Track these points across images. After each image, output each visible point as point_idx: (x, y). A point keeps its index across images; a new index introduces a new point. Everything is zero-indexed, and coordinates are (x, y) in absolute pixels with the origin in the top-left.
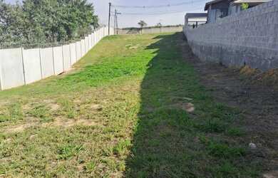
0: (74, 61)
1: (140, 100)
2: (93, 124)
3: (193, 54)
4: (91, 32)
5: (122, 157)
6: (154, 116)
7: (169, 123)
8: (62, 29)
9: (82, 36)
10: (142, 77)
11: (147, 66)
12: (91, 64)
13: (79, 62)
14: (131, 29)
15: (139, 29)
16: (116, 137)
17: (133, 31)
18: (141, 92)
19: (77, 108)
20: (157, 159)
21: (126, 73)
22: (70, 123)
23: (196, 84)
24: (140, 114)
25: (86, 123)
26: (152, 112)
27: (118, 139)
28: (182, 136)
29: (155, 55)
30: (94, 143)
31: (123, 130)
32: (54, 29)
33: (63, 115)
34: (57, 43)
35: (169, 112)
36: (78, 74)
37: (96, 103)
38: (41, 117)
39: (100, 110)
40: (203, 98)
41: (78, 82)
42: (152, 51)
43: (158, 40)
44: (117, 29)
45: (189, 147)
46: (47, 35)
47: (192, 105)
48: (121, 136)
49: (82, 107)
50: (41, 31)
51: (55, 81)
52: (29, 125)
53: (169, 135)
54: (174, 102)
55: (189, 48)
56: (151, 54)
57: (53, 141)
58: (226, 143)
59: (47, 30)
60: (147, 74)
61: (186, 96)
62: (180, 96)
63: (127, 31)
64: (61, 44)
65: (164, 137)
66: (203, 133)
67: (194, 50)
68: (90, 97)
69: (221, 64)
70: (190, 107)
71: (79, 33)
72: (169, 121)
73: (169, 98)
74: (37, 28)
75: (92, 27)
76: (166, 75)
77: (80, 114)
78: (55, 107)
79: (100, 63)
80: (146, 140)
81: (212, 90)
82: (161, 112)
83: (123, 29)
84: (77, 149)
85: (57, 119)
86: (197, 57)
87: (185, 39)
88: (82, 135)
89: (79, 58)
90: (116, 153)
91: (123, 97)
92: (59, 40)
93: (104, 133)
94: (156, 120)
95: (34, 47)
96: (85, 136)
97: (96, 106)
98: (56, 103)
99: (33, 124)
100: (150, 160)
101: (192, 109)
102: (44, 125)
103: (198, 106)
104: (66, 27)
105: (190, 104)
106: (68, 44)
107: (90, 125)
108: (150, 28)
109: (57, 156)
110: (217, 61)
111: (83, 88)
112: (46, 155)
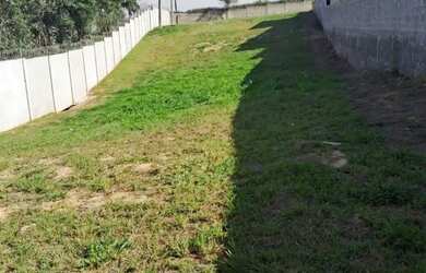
0: (93, 82)
1: (234, 150)
2: (143, 199)
3: (335, 57)
4: (124, 22)
5: (208, 258)
6: (266, 180)
7: (297, 191)
8: (66, 18)
9: (105, 30)
10: (233, 107)
11: (243, 84)
12: (129, 87)
13: (102, 83)
14: (205, 11)
15: (221, 11)
16: (193, 221)
17: (209, 15)
18: (233, 135)
19: (109, 172)
20: (279, 258)
21: (200, 100)
22: (98, 201)
23: (346, 114)
24: (235, 177)
25: (130, 199)
26: (259, 173)
27: (196, 225)
28: (327, 214)
29: (258, 61)
30: (148, 235)
31: (205, 207)
32: (49, 20)
33: (82, 186)
34: (56, 47)
35: (297, 171)
36: (102, 107)
37: (146, 161)
38: (38, 191)
39: (155, 172)
40: (365, 141)
41: (104, 123)
42: (251, 53)
43: (263, 30)
44: (176, 14)
45: (342, 235)
46: (35, 32)
47: (342, 155)
48: (203, 220)
49: (119, 169)
50: (24, 23)
51: (57, 124)
52: (17, 207)
53: (299, 213)
54: (303, 150)
55: (326, 45)
56: (247, 62)
57: (68, 235)
58: (417, 223)
59: (34, 21)
60: (242, 101)
61: (329, 139)
62: (314, 138)
63: (197, 16)
64: (63, 49)
65: (289, 217)
66: (368, 207)
67: (338, 48)
68: (132, 150)
69: (396, 73)
70: (337, 159)
71: (98, 24)
72: (297, 186)
73: (292, 144)
74: (16, 17)
75: (126, 11)
76: (281, 101)
77: (116, 182)
78: (64, 172)
79: (145, 83)
80: (254, 225)
81: (381, 125)
82: (279, 171)
83: (189, 12)
84: (118, 247)
85: (70, 193)
86: (346, 61)
87: (318, 25)
88: (124, 220)
89: (102, 75)
90: (195, 251)
91: (198, 146)
92: (59, 41)
93: (168, 215)
94: (270, 186)
95: (11, 56)
96: (130, 222)
97: (146, 167)
98: (64, 165)
99: (25, 206)
100: (264, 260)
101: (343, 162)
102: (46, 206)
103: (355, 155)
104: (74, 13)
105: (337, 153)
106: (79, 47)
107: (138, 201)
108: (244, 7)
109: (79, 262)
110: (388, 66)
111: (116, 135)
112: (56, 261)
